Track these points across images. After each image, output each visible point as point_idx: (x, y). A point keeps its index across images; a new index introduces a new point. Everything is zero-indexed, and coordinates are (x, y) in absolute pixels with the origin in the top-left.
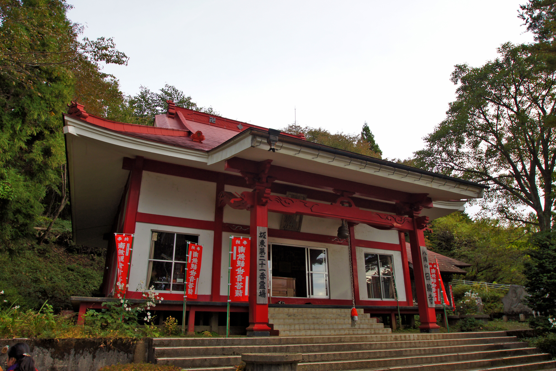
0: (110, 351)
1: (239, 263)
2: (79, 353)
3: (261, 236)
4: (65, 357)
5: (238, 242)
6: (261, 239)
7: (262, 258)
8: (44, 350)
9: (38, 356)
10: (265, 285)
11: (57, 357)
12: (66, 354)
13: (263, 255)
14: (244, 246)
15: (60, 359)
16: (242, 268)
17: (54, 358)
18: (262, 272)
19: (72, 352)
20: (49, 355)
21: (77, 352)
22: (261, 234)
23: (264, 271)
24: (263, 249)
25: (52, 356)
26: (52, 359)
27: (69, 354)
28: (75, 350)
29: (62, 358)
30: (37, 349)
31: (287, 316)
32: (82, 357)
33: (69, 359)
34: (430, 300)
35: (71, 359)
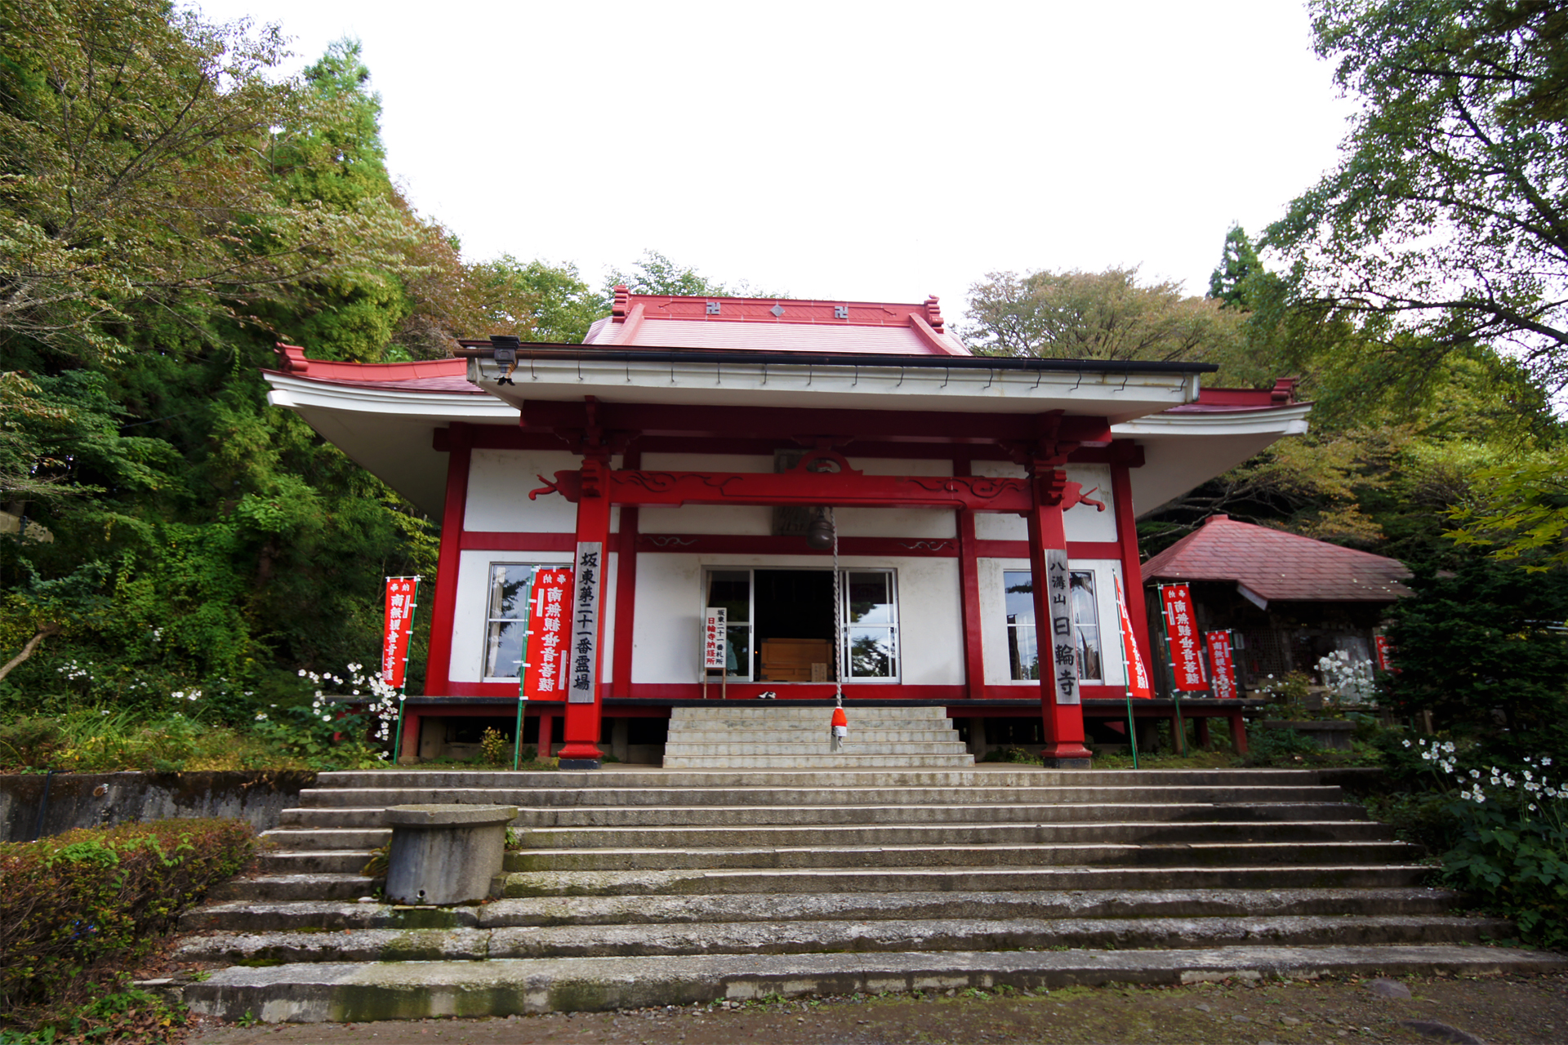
0: (272, 795)
1: (548, 623)
2: (219, 796)
3: (585, 563)
4: (196, 803)
5: (548, 579)
6: (585, 568)
7: (584, 608)
8: (163, 791)
9: (153, 799)
10: (589, 664)
11: (183, 803)
12: (198, 799)
13: (588, 602)
14: (560, 586)
15: (187, 807)
16: (555, 634)
17: (178, 804)
18: (583, 637)
19: (208, 794)
20: (169, 799)
21: (215, 795)
22: (585, 558)
23: (588, 636)
24: (589, 588)
25: (174, 802)
26: (175, 807)
27: (203, 797)
28: (213, 792)
29: (191, 805)
30: (152, 789)
31: (725, 726)
32: (224, 804)
33: (201, 807)
34: (1063, 685)
35: (206, 807)
